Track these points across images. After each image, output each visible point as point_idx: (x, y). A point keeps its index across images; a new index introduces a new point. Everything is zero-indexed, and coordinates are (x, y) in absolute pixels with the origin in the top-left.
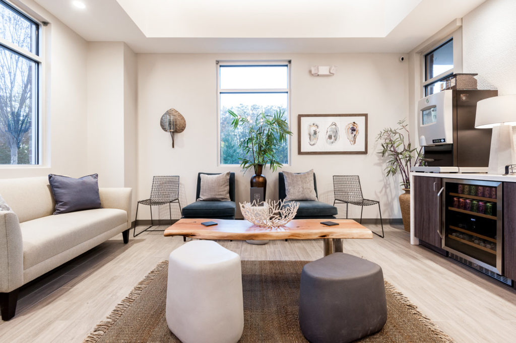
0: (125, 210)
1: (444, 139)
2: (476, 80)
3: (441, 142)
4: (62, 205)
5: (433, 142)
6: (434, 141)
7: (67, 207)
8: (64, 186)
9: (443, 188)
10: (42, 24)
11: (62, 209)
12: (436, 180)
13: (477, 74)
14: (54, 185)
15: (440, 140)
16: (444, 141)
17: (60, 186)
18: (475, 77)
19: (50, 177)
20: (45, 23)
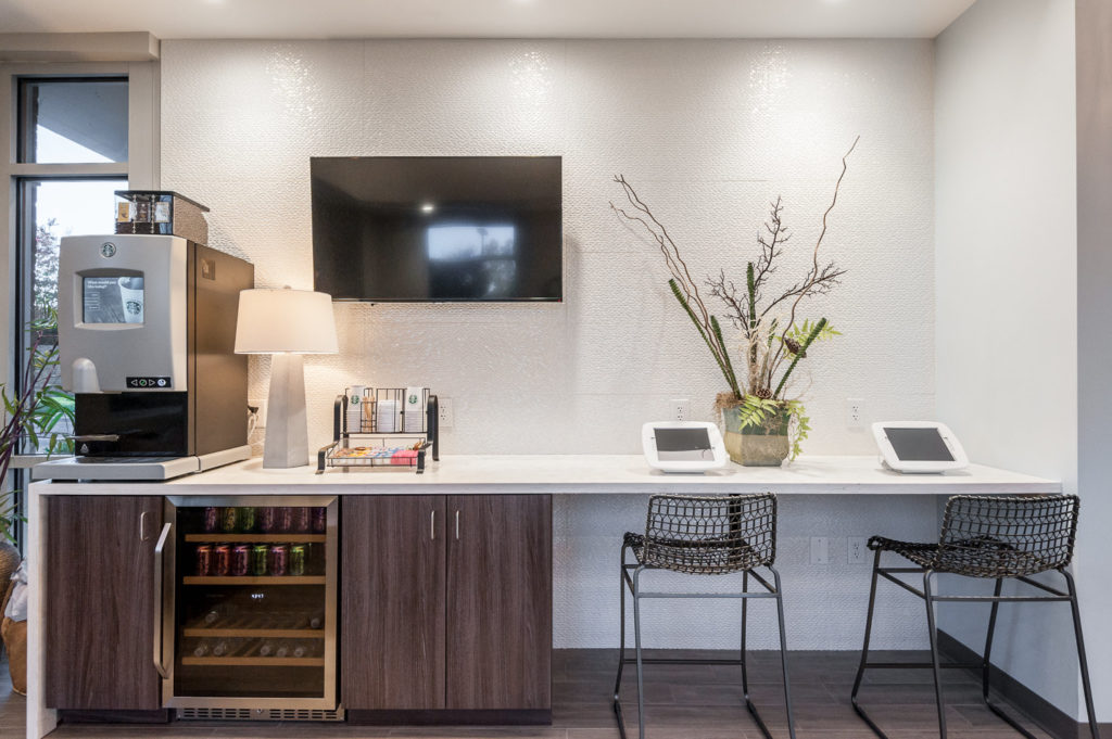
1: (168, 380)
2: (206, 225)
3: (157, 386)
5: (129, 385)
6: (129, 381)
9: (168, 526)
12: (146, 503)
13: (208, 210)
15: (156, 379)
16: (168, 385)
18: (204, 214)
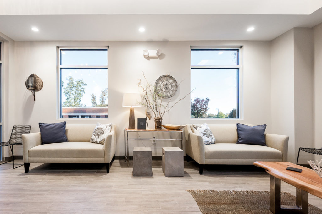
0: (280, 151)
4: (240, 139)
7: (242, 141)
8: (243, 130)
10: (239, 48)
11: (240, 142)
14: (239, 128)
17: (241, 130)
19: (237, 125)
20: (241, 47)
